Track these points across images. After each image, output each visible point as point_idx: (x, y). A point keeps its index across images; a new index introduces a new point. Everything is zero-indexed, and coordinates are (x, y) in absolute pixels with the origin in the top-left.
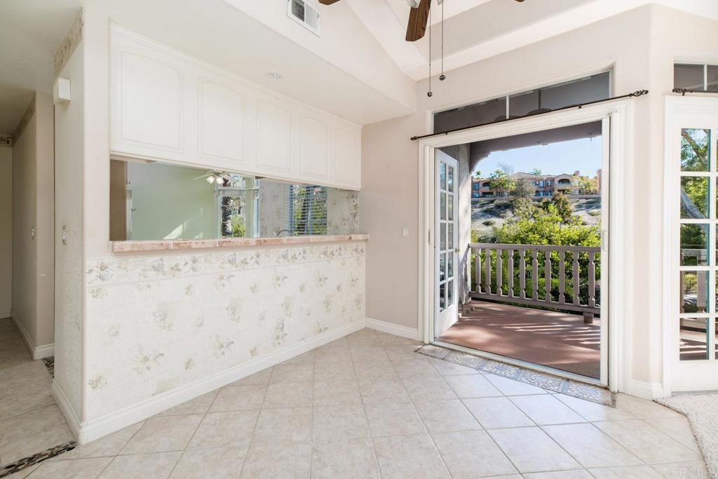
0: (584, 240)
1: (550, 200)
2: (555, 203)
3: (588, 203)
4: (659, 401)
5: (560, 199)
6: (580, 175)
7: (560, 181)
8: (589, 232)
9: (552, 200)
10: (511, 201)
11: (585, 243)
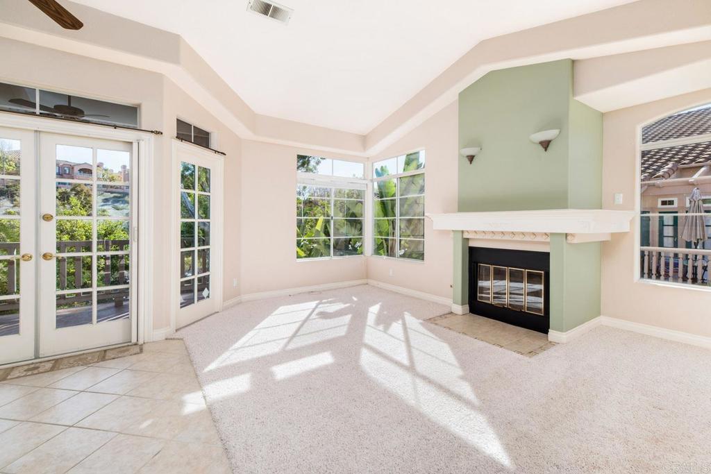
0: (110, 234)
1: (69, 190)
2: (76, 195)
3: (114, 197)
4: (169, 337)
5: (82, 191)
6: (104, 166)
7: (81, 170)
8: (116, 227)
9: (71, 190)
10: (7, 187)
11: (112, 237)
